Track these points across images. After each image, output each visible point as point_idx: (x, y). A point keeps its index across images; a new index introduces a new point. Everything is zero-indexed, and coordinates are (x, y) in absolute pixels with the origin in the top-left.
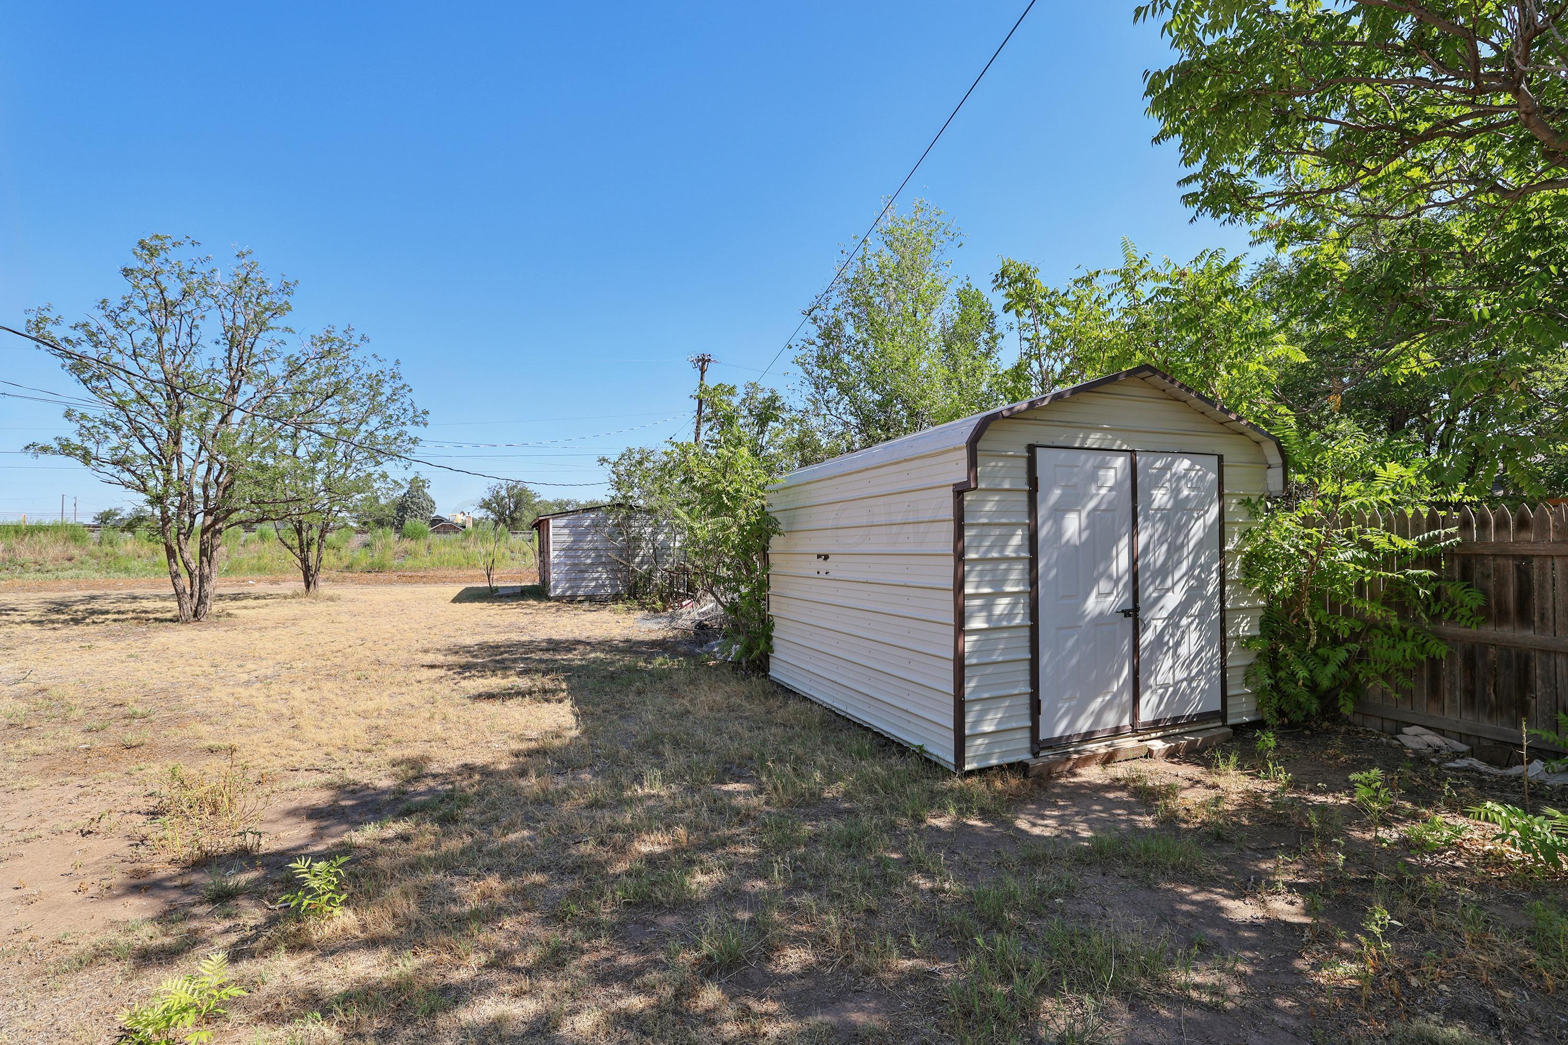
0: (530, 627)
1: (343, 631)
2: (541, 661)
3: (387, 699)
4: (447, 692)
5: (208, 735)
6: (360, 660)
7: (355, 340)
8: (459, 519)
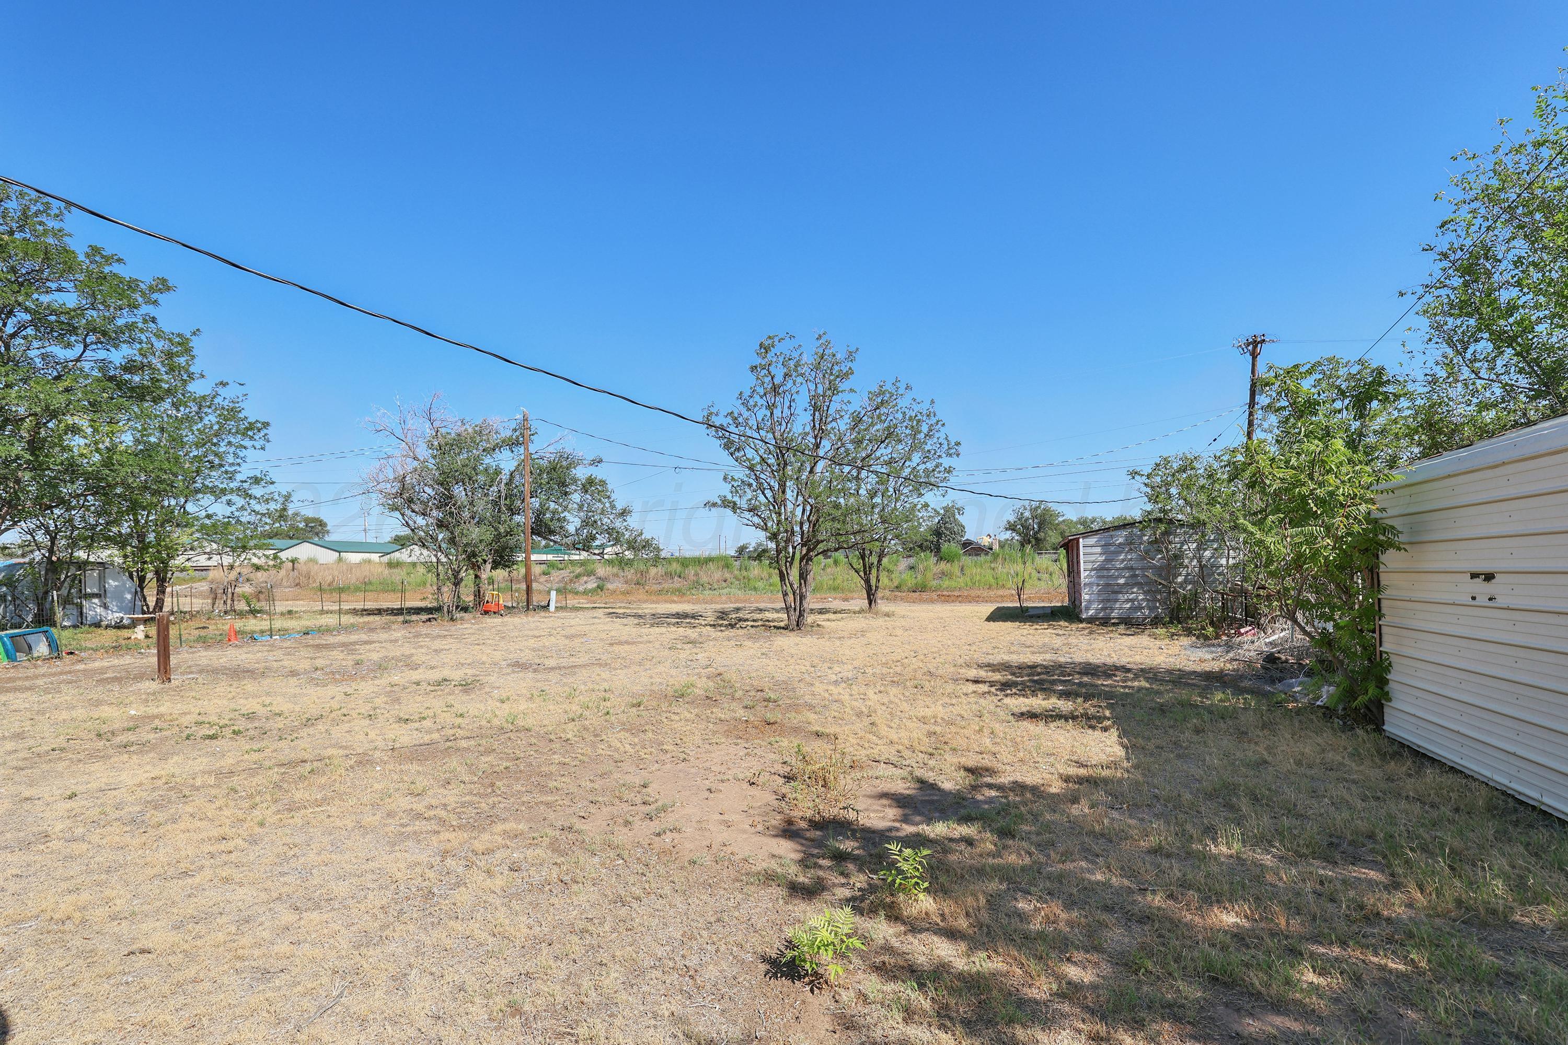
0: (1065, 649)
1: (899, 643)
2: (1080, 684)
3: (941, 708)
4: (992, 707)
5: (815, 722)
6: (915, 671)
7: (901, 391)
8: (986, 541)
